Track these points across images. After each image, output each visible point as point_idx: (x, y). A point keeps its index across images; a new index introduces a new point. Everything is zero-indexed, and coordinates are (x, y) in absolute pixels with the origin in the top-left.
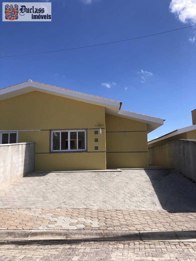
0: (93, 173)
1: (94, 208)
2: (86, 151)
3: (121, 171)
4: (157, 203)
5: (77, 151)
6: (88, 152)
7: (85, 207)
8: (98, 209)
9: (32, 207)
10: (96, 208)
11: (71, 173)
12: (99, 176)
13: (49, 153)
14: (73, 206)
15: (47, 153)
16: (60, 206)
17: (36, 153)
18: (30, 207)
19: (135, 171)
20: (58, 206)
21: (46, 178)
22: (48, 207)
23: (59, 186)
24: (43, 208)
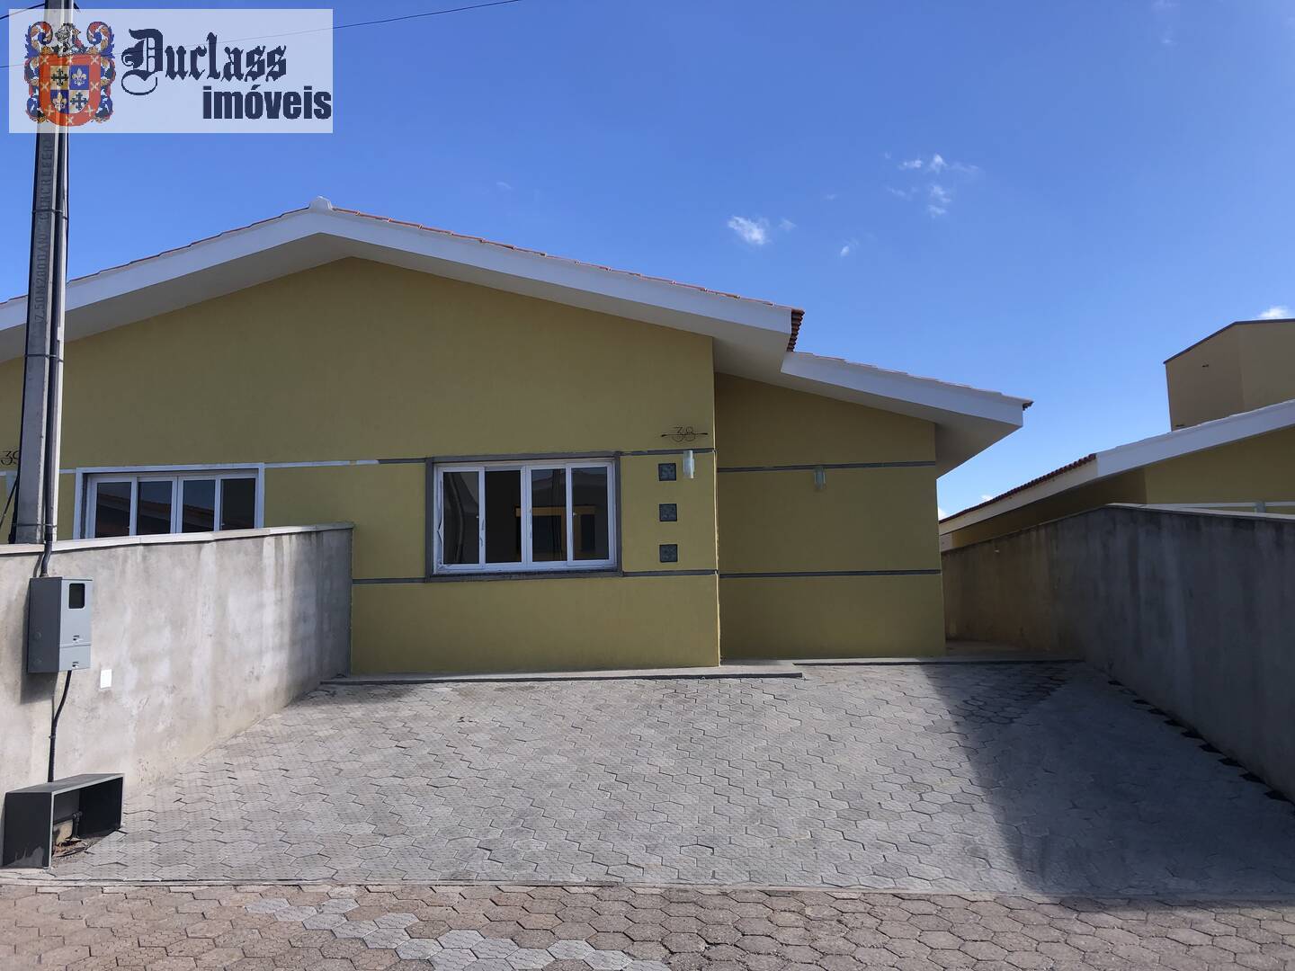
0: (653, 682)
1: (648, 879)
2: (616, 571)
3: (800, 675)
4: (992, 851)
5: (568, 572)
6: (625, 574)
7: (598, 873)
8: (669, 889)
9: (308, 874)
10: (656, 880)
11: (536, 684)
12: (679, 702)
13: (424, 580)
14: (530, 871)
15: (411, 580)
16: (461, 869)
17: (355, 581)
18: (300, 876)
19: (871, 675)
20: (453, 870)
21: (405, 712)
22: (394, 873)
23: (470, 753)
24: (371, 881)
